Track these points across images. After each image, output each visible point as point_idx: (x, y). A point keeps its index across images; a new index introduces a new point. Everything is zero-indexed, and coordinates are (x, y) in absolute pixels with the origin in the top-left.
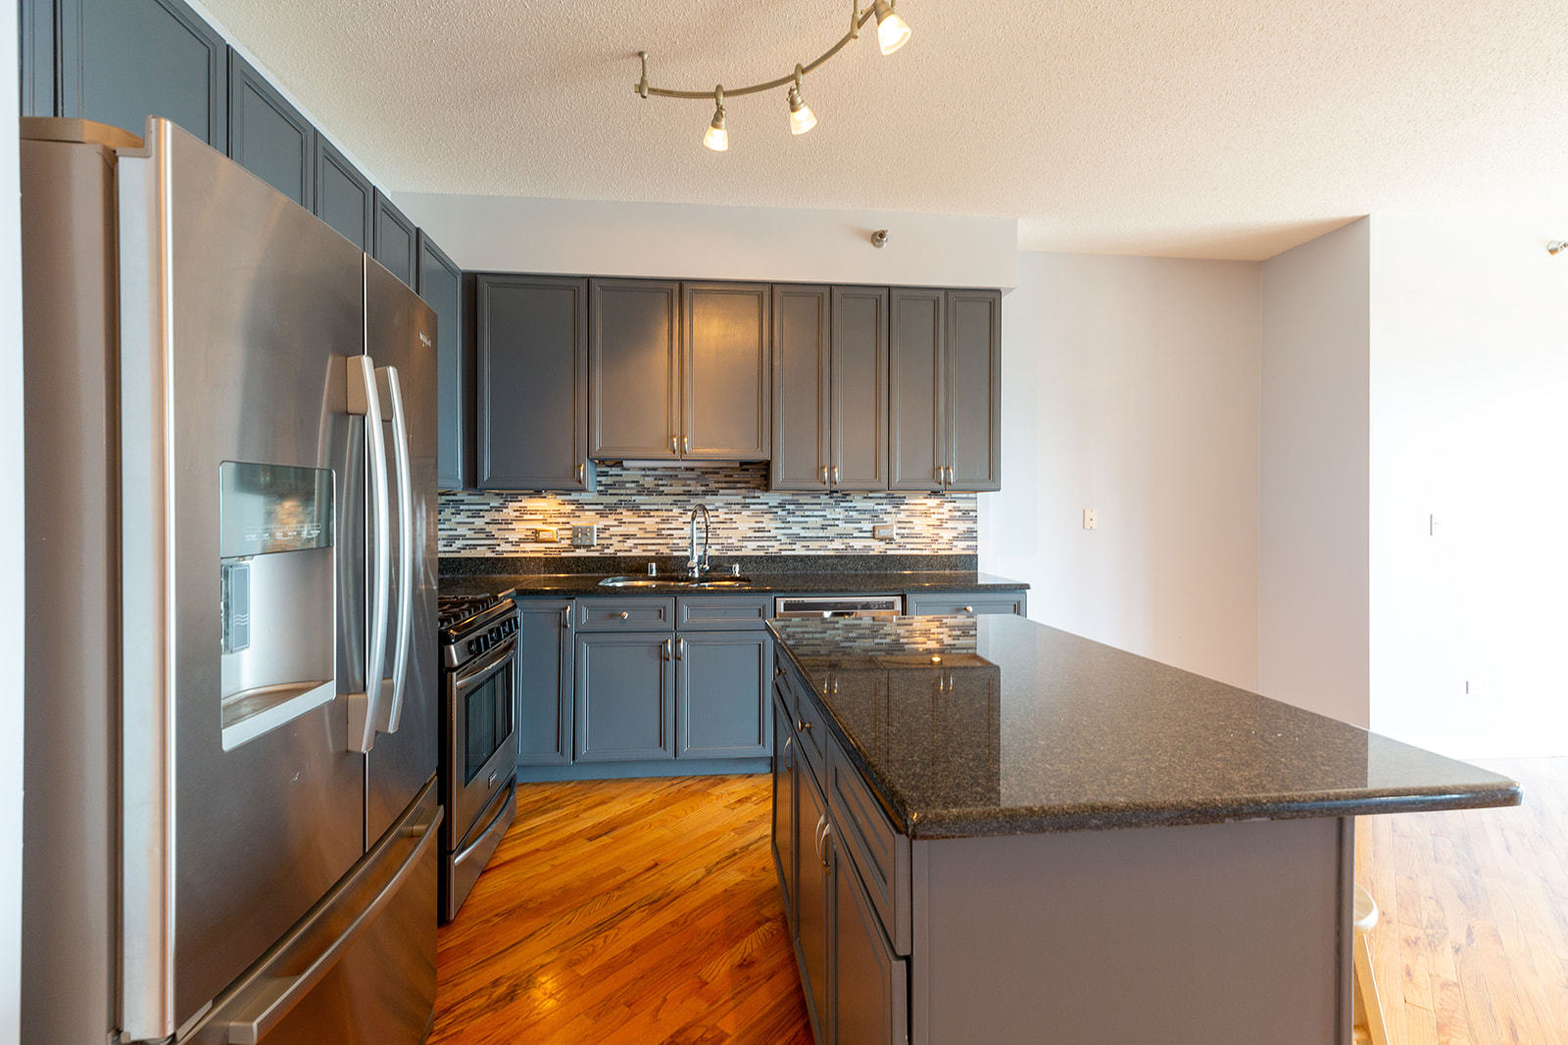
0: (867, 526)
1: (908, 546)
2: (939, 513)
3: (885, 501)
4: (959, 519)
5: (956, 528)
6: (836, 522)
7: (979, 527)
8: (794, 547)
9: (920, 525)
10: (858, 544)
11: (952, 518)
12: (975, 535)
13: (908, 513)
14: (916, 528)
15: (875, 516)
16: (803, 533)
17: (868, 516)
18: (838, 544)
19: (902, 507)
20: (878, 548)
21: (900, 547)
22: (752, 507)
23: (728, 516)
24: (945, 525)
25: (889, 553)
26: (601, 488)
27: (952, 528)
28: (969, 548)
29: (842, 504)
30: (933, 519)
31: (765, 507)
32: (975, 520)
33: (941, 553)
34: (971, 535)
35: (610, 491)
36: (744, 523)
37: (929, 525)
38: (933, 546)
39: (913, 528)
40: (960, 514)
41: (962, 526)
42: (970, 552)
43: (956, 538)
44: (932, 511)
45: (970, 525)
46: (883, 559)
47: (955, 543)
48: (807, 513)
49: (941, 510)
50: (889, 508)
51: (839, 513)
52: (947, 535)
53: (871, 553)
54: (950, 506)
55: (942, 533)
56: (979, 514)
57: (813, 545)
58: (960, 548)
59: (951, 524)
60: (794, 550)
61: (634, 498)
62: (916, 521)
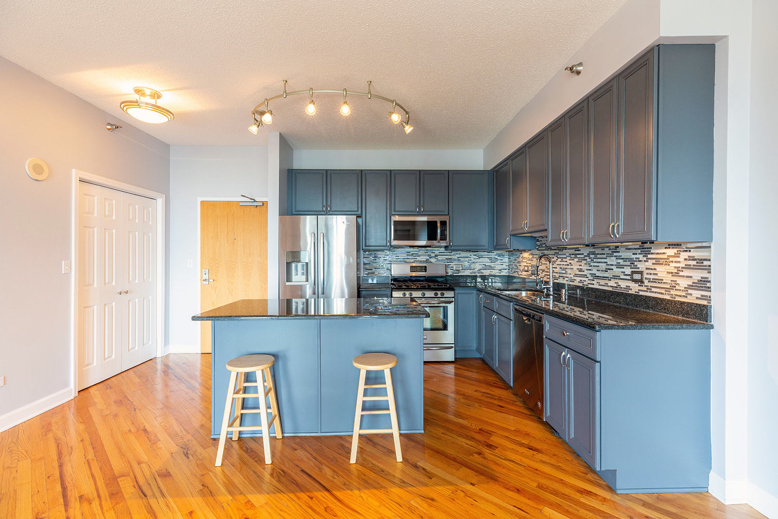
0: (628, 271)
1: (653, 290)
2: (675, 262)
3: (639, 251)
4: (694, 268)
5: (691, 277)
6: (612, 267)
7: (712, 277)
8: (593, 282)
9: (662, 272)
10: (623, 284)
11: (688, 267)
12: (708, 284)
13: (654, 261)
14: (659, 275)
15: (632, 262)
16: (598, 274)
17: (628, 263)
18: (612, 283)
19: (649, 256)
20: (634, 288)
21: (649, 289)
22: (578, 256)
23: (570, 262)
24: (681, 274)
25: (641, 293)
26: (537, 247)
27: (687, 277)
28: (703, 297)
29: (615, 254)
30: (672, 267)
31: (583, 256)
32: (708, 269)
33: (678, 299)
34: (703, 284)
35: (539, 249)
36: (575, 265)
37: (668, 273)
38: (672, 292)
39: (657, 274)
40: (694, 263)
41: (697, 275)
42: (705, 303)
43: (690, 287)
44: (671, 259)
45: (705, 274)
46: (636, 297)
47: (690, 291)
48: (599, 260)
49: (678, 259)
50: (641, 257)
51: (612, 261)
52: (683, 283)
53: (630, 292)
54: (684, 255)
55: (679, 281)
56: (712, 263)
57: (602, 282)
58: (694, 298)
59: (686, 273)
60: (593, 284)
61: (544, 251)
62: (659, 268)
